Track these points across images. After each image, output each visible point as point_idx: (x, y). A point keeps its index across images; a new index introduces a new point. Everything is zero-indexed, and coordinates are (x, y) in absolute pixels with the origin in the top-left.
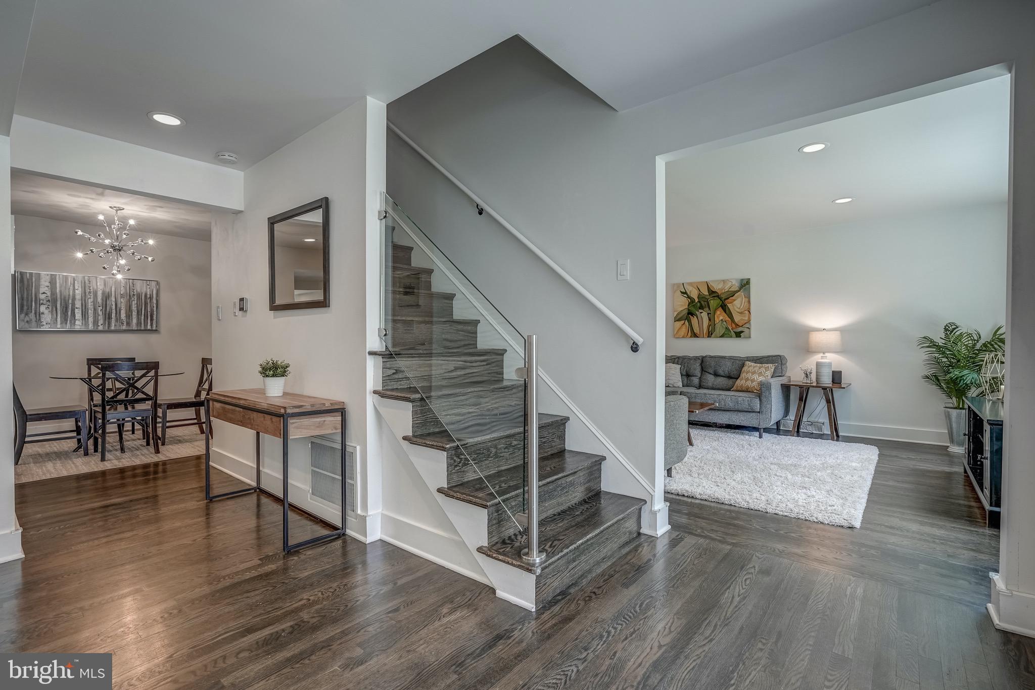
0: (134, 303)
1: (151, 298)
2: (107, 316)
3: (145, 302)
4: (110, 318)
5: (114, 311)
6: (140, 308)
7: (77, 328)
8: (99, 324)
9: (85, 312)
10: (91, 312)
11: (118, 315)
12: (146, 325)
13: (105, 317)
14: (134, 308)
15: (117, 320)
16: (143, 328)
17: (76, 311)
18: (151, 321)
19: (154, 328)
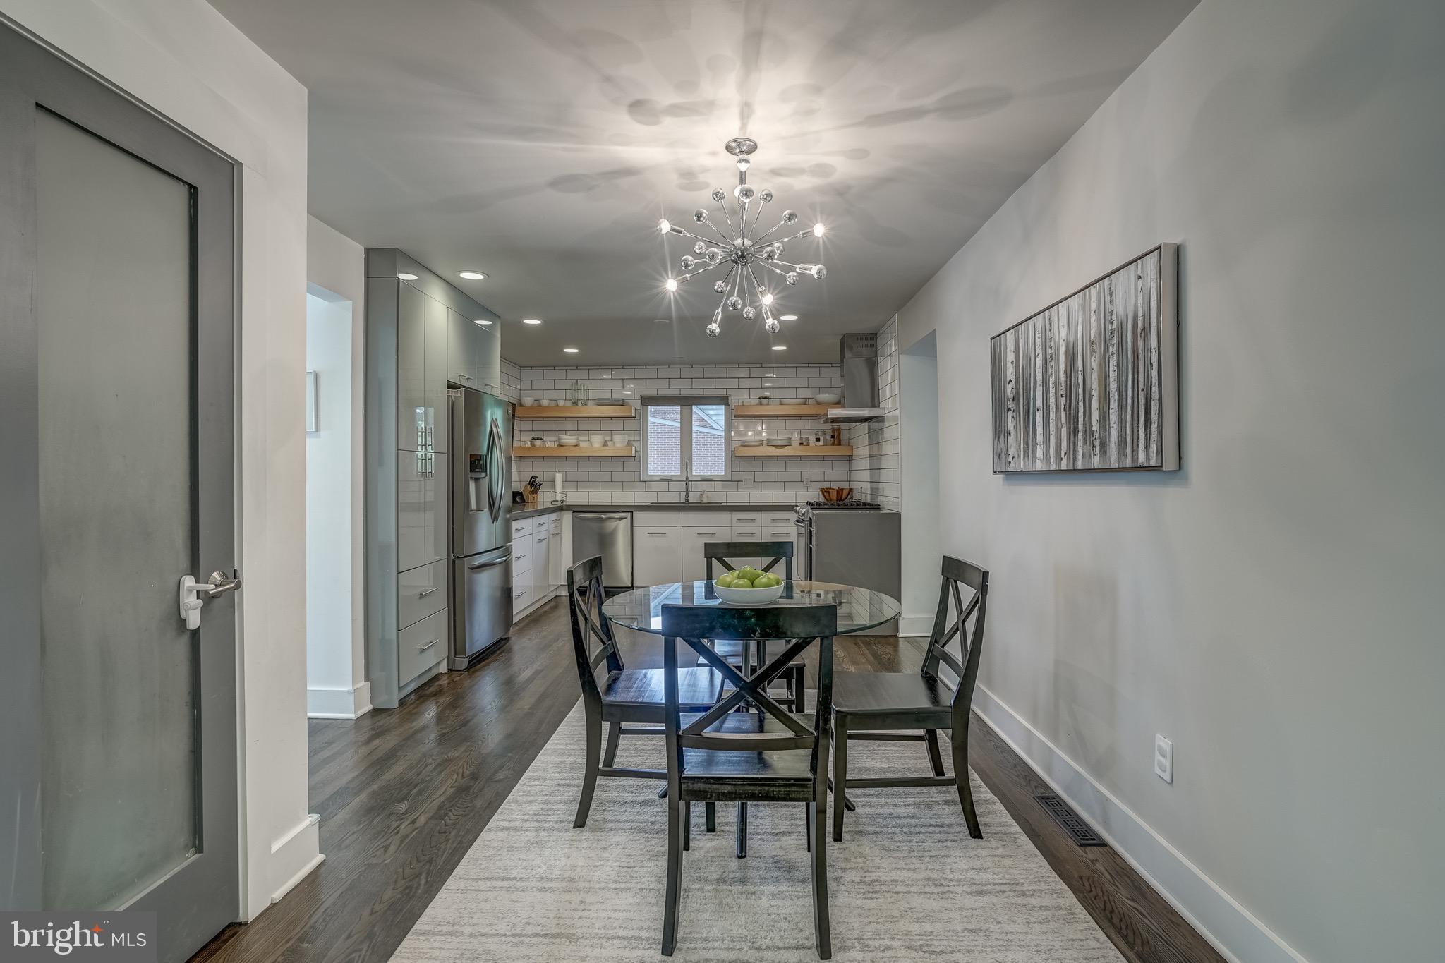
0: (1113, 361)
1: (1146, 331)
2: (1072, 426)
3: (1134, 352)
4: (1076, 431)
5: (1081, 404)
6: (1124, 379)
7: (1039, 466)
8: (1063, 456)
9: (1046, 418)
10: (1052, 416)
11: (1086, 419)
12: (1135, 451)
13: (1070, 428)
14: (1113, 386)
15: (1085, 442)
16: (1129, 463)
17: (1038, 413)
18: (1146, 430)
19: (1153, 462)
